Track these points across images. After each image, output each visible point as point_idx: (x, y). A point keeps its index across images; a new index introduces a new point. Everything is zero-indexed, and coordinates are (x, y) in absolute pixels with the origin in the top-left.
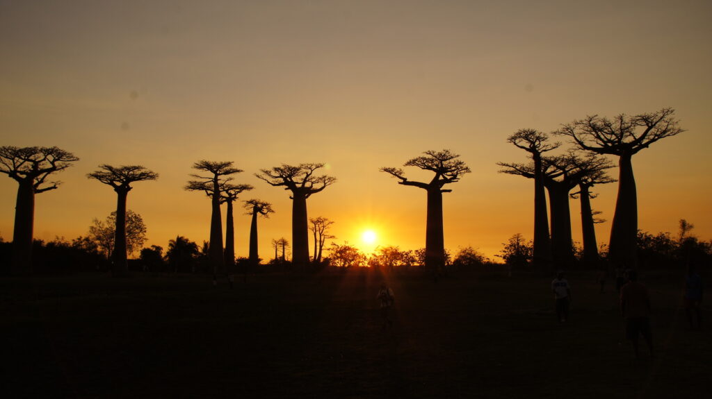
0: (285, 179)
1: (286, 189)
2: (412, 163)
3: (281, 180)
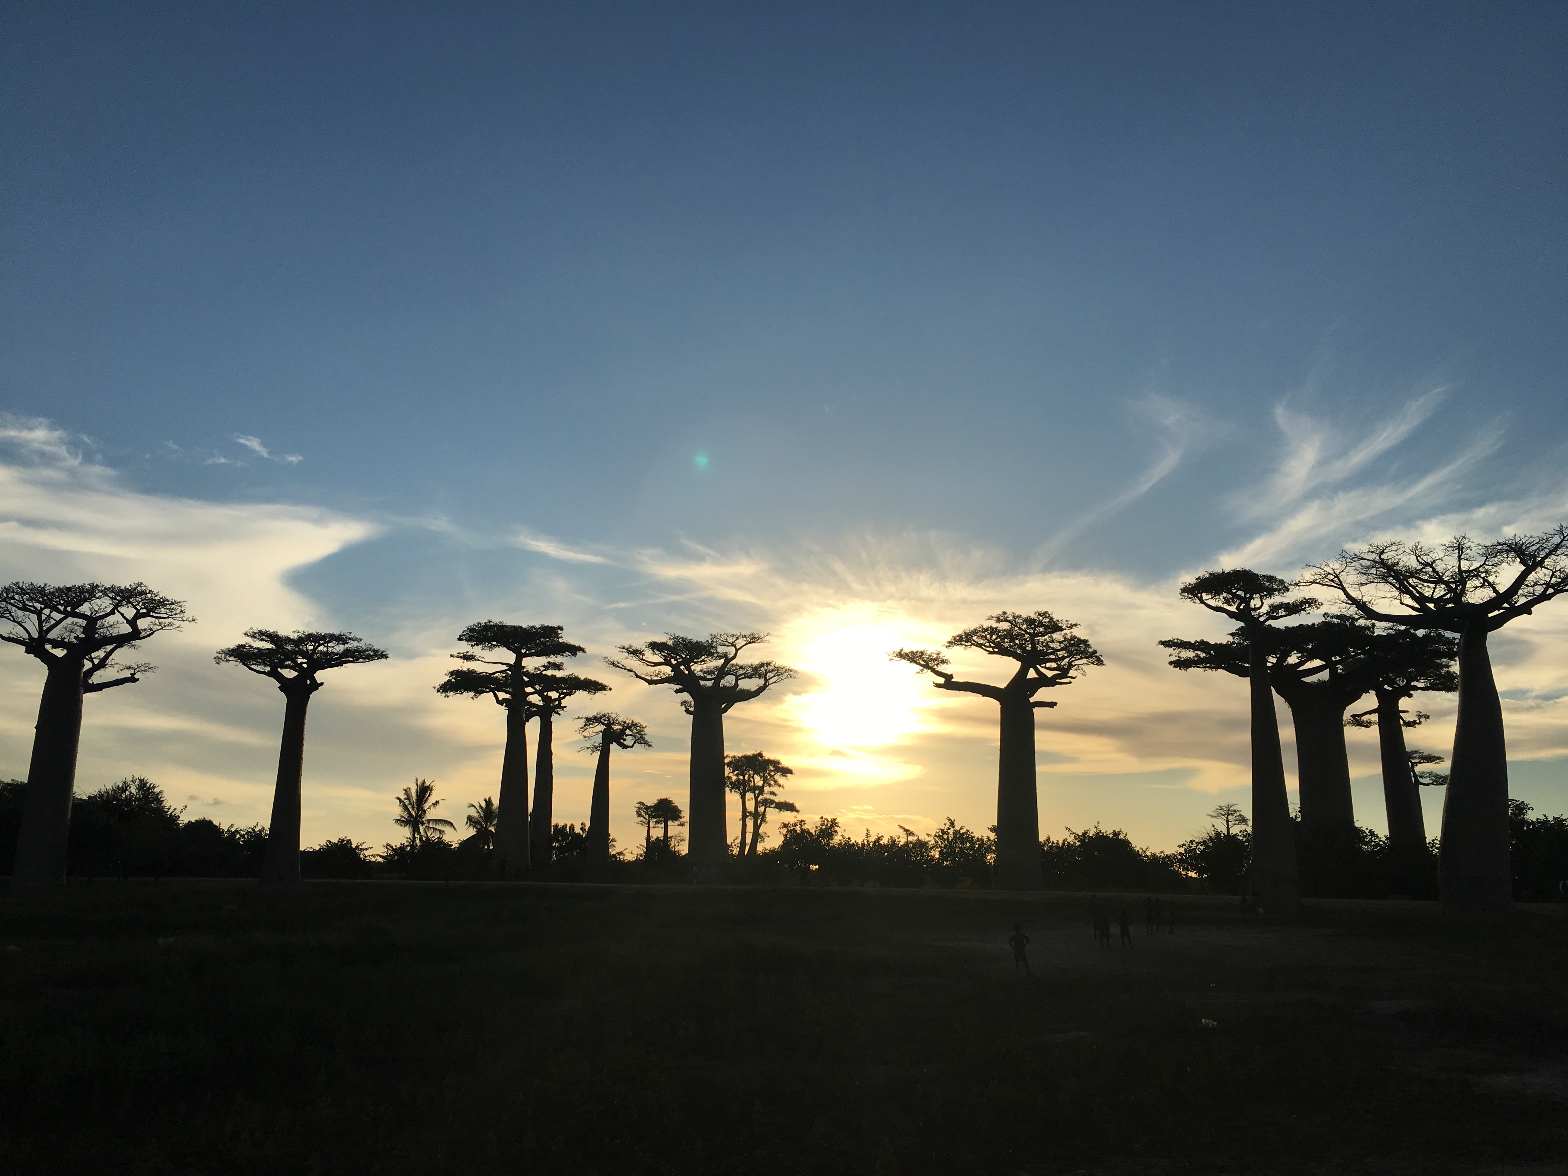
2: (965, 639)
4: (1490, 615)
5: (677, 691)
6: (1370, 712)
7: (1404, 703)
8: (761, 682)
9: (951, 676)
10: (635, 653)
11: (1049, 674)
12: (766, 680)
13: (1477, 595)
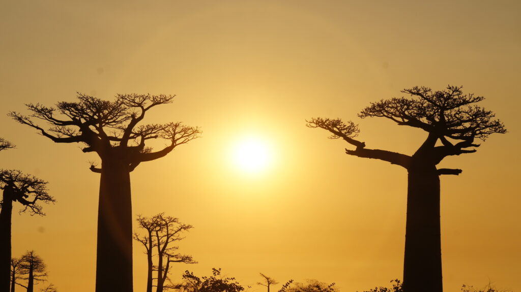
0: (84, 128)
1: (85, 150)
2: (379, 109)
3: (76, 130)
8: (169, 143)
9: (363, 144)
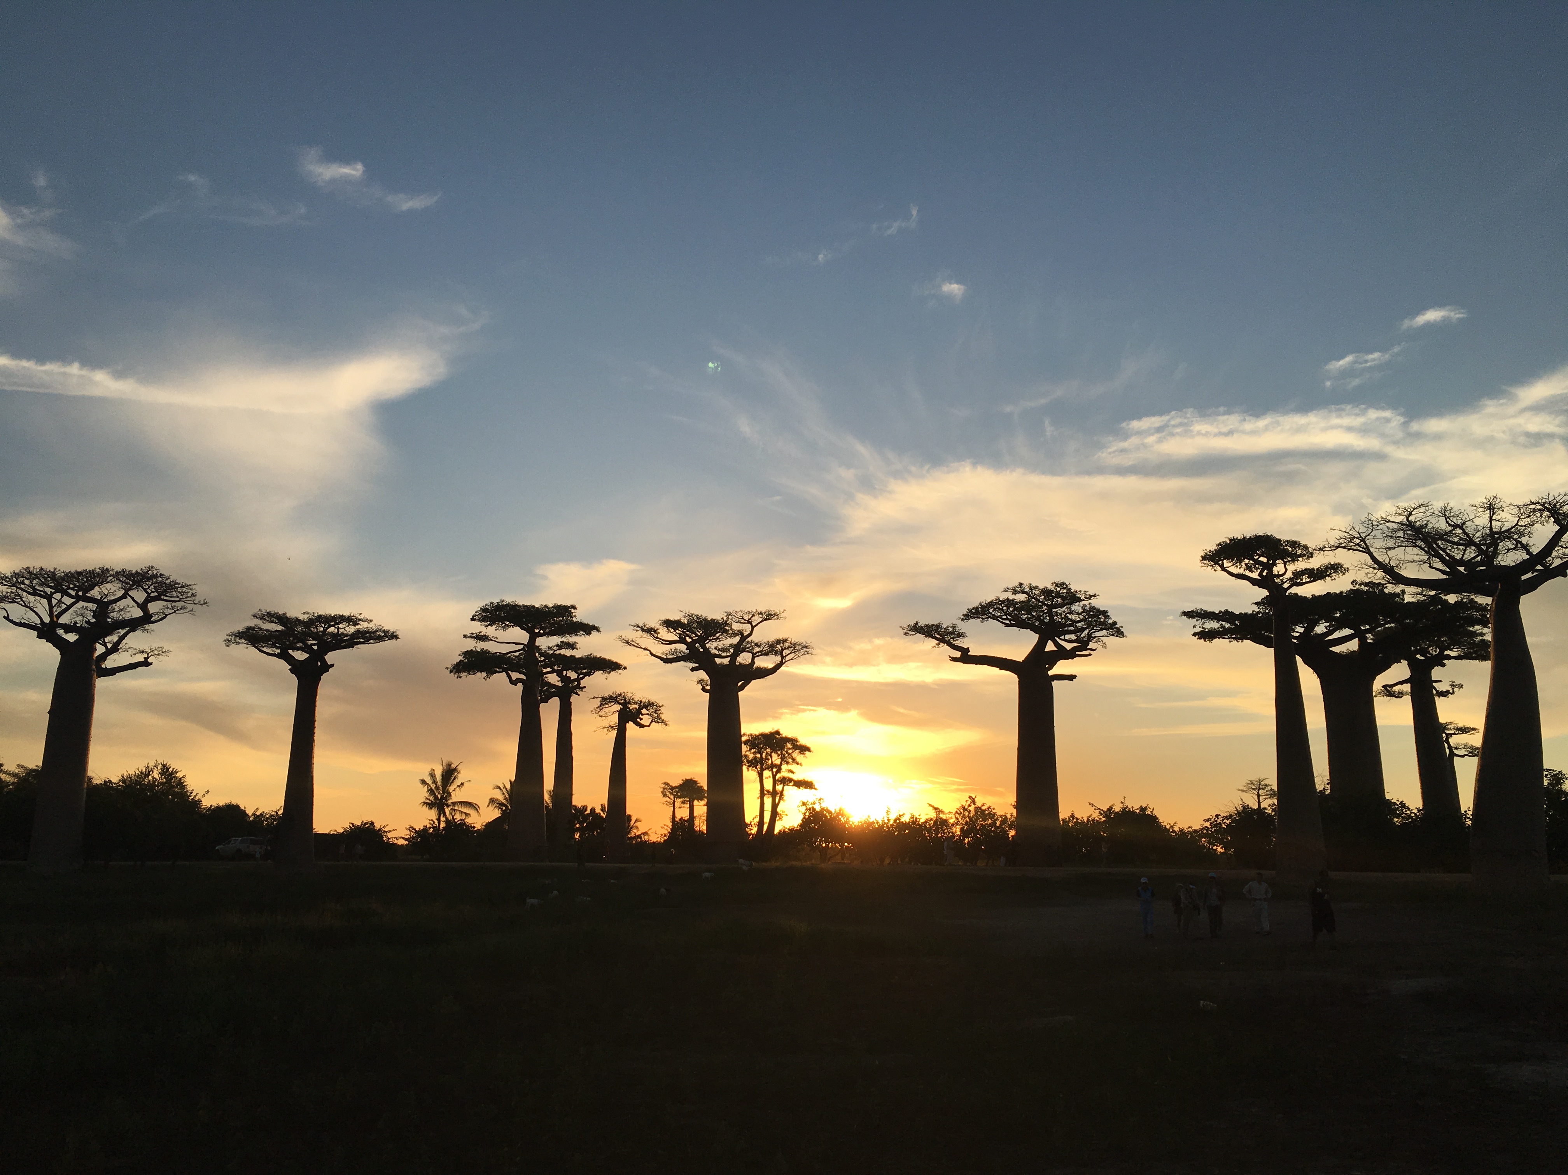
0: (690, 646)
2: (981, 612)
4: (1523, 578)
5: (693, 670)
6: (1401, 683)
7: (1436, 673)
8: (778, 659)
9: (968, 650)
10: (650, 631)
11: (1069, 646)
12: (783, 657)
13: (1509, 558)
